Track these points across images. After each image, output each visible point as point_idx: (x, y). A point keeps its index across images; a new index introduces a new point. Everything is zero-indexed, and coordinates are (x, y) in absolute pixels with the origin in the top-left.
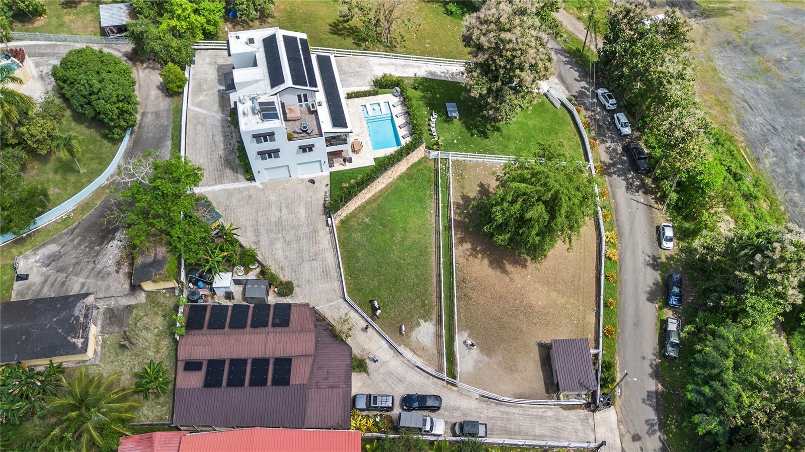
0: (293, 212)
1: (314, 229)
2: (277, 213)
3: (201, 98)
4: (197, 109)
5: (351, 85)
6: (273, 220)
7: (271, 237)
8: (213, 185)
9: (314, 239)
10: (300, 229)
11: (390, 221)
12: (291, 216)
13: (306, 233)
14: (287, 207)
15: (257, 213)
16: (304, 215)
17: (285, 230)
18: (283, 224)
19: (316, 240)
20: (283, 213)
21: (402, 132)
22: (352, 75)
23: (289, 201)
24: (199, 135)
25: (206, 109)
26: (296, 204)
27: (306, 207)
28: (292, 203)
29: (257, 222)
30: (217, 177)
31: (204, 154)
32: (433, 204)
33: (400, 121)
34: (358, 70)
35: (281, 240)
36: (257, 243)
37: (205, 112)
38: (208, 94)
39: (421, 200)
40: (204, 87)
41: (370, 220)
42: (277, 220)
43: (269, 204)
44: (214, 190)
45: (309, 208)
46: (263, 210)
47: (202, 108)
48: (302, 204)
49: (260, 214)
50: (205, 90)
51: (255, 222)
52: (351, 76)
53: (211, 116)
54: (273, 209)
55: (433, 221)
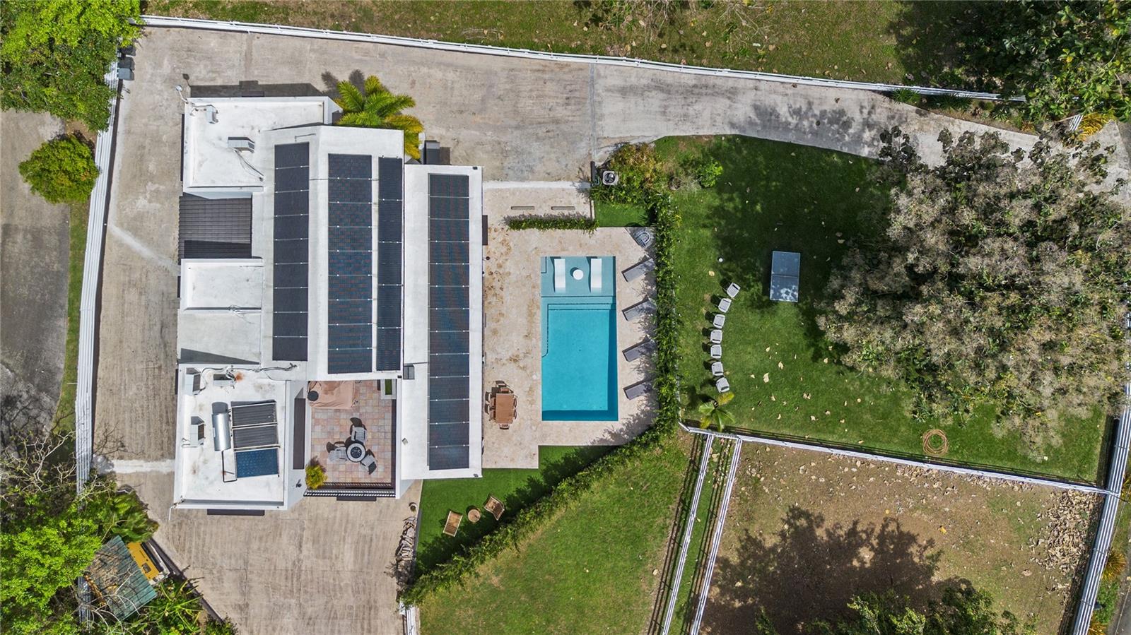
0: (327, 554)
1: (369, 602)
2: (292, 551)
3: (142, 203)
4: (129, 239)
6: (281, 564)
7: (273, 600)
8: (157, 459)
9: (366, 622)
10: (339, 595)
11: (549, 584)
12: (320, 562)
13: (351, 607)
14: (315, 541)
15: (248, 543)
16: (350, 567)
17: (306, 592)
18: (303, 577)
19: (369, 624)
20: (305, 552)
21: (630, 372)
22: (541, 131)
23: (321, 525)
24: (129, 319)
25: (149, 242)
26: (336, 538)
27: (356, 551)
28: (326, 532)
29: (246, 563)
30: (166, 440)
31: (139, 374)
32: (664, 553)
33: (632, 331)
34: (560, 112)
35: (296, 612)
36: (243, 608)
37: (146, 252)
38: (157, 191)
39: (636, 540)
40: (152, 167)
41: (501, 581)
42: (290, 566)
43: (277, 526)
44: (157, 472)
45: (363, 554)
46: (261, 538)
47: (141, 238)
48: (349, 540)
49: (255, 545)
50: (152, 178)
51: (241, 562)
52: (538, 139)
53: (159, 268)
54: (285, 539)
55: (653, 595)
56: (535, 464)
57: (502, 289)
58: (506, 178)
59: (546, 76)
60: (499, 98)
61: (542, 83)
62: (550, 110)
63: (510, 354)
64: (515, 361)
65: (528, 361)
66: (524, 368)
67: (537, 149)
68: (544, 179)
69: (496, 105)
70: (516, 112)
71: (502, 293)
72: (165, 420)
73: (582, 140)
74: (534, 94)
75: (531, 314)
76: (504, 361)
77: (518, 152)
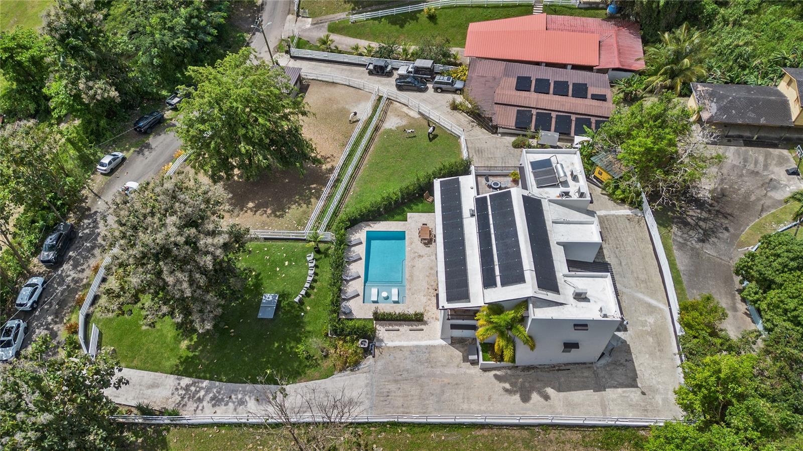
3: (651, 320)
4: (654, 302)
5: (411, 352)
21: (360, 251)
22: (405, 375)
24: (641, 267)
25: (640, 300)
31: (628, 245)
34: (393, 387)
37: (640, 296)
38: (643, 326)
40: (651, 339)
47: (646, 303)
50: (649, 333)
52: (407, 370)
53: (630, 288)
56: (409, 214)
57: (428, 288)
58: (427, 347)
59: (401, 410)
60: (433, 395)
61: (405, 405)
62: (399, 388)
63: (423, 259)
64: (419, 256)
65: (413, 256)
66: (416, 252)
67: (408, 364)
68: (404, 347)
69: (435, 390)
70: (422, 386)
71: (428, 286)
72: (608, 229)
73: (380, 370)
74: (410, 398)
75: (411, 276)
76: (426, 256)
77: (420, 362)
